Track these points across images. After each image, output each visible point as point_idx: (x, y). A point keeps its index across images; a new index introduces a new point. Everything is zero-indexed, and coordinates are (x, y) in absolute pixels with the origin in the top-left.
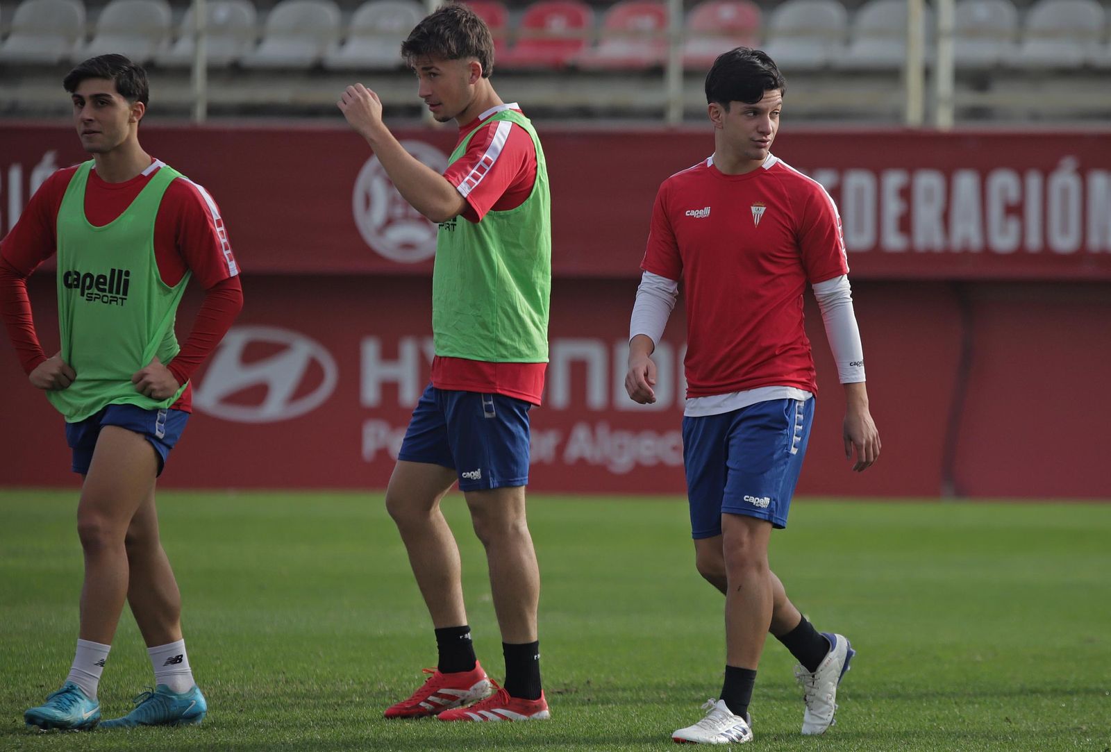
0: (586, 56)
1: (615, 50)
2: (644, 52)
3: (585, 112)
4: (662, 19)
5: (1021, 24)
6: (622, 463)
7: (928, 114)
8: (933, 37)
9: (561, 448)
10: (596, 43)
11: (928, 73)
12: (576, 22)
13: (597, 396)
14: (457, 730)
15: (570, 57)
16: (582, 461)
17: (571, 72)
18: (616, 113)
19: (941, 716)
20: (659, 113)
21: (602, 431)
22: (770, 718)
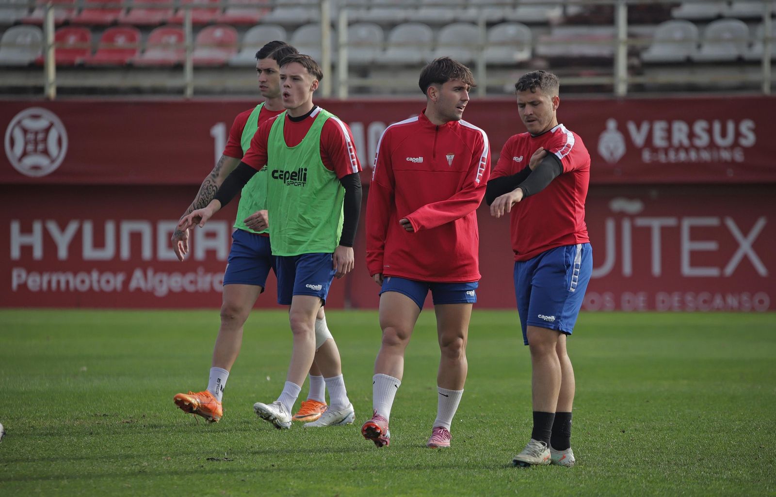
0: (137, 58)
1: (154, 55)
2: (171, 56)
3: (138, 91)
4: (181, 38)
5: (386, 39)
6: (162, 291)
7: (334, 91)
8: (336, 47)
9: (126, 283)
10: (143, 52)
11: (334, 67)
12: (132, 39)
13: (147, 253)
14: (68, 444)
15: (128, 59)
16: (138, 290)
17: (129, 68)
18: (155, 91)
19: (346, 433)
20: (181, 91)
21: (150, 273)
22: (249, 435)
